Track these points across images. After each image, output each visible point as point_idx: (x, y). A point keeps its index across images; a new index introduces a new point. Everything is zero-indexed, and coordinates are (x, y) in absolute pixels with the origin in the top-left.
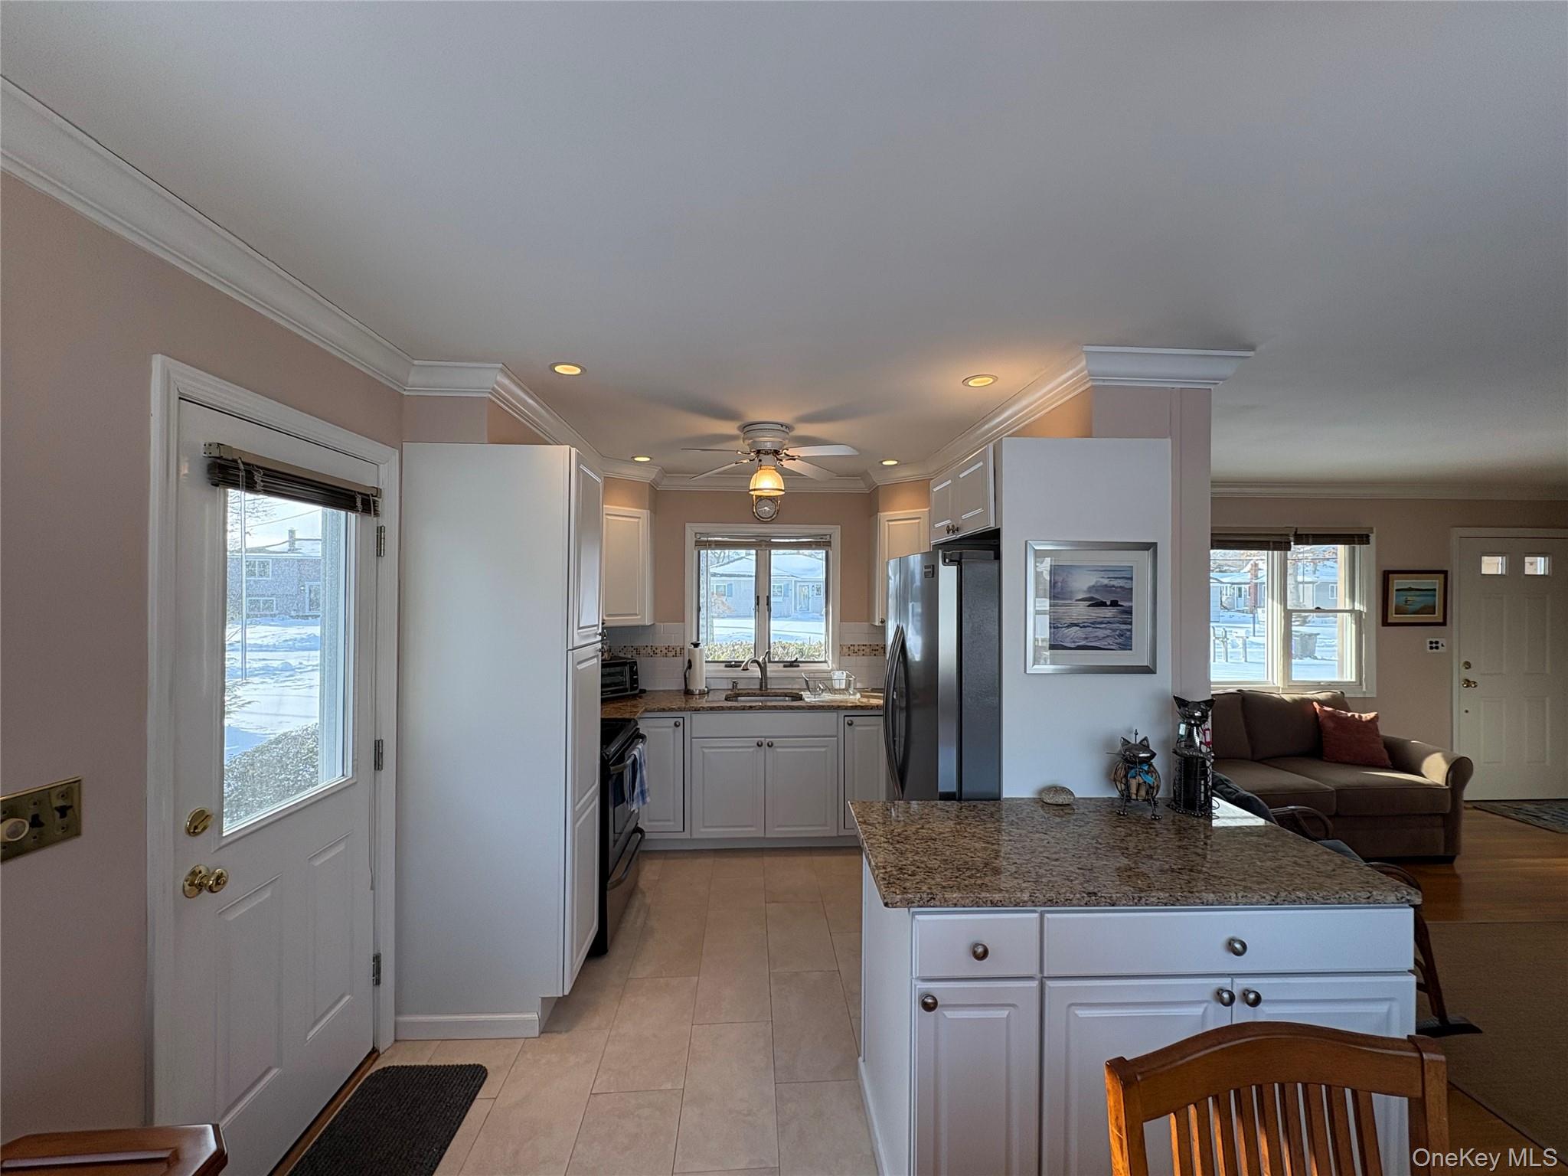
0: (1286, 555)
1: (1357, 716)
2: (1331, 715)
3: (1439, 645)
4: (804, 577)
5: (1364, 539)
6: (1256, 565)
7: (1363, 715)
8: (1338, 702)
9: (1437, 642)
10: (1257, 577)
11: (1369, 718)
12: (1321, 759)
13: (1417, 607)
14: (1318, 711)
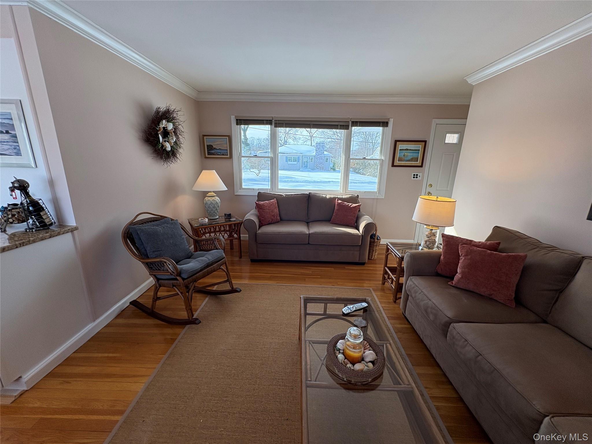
3: (418, 176)
4: (305, 154)
5: (386, 124)
14: (336, 202)
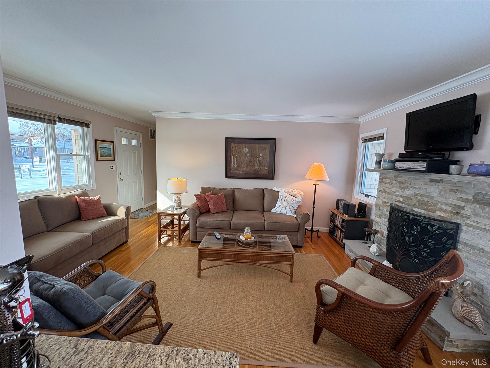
0: (54, 127)
1: (93, 199)
2: (84, 201)
3: (113, 168)
5: (87, 125)
6: (31, 140)
7: (95, 197)
8: (84, 194)
9: (112, 167)
10: (32, 145)
11: (97, 198)
12: (81, 220)
13: (106, 154)
14: (77, 200)
